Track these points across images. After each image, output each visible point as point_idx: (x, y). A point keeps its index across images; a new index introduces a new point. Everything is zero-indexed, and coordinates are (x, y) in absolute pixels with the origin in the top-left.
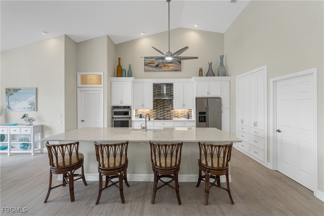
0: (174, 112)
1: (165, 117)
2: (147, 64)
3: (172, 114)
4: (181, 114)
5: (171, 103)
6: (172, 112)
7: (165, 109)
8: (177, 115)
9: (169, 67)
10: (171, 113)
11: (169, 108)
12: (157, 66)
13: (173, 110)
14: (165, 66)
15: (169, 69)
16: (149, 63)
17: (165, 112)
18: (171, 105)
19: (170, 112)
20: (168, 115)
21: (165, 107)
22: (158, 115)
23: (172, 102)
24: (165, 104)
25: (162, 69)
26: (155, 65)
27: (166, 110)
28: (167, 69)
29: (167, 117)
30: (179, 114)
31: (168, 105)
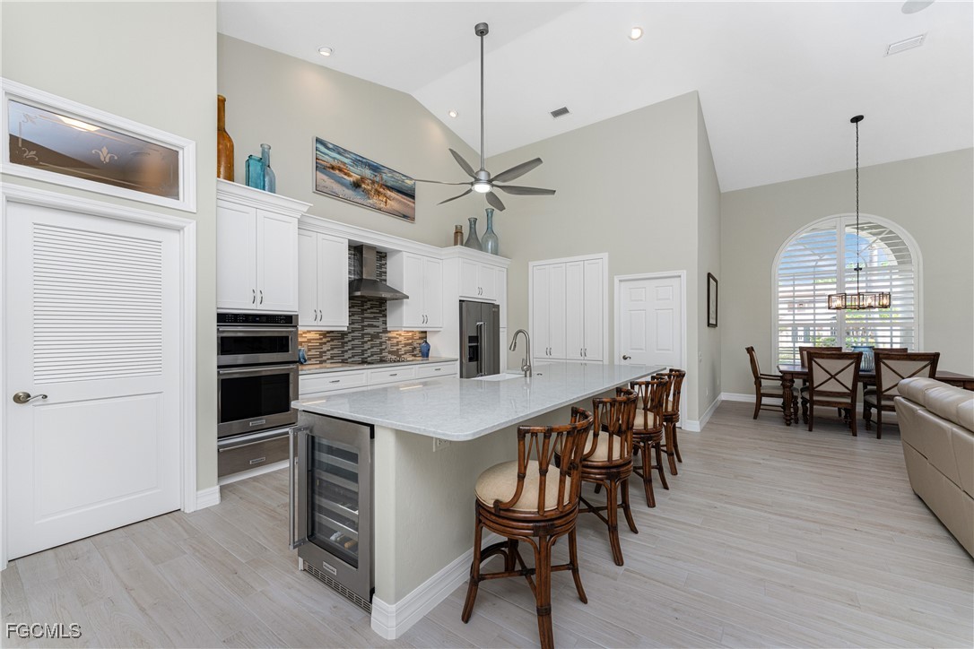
0: (389, 339)
1: (366, 356)
2: (325, 168)
3: (384, 347)
4: (406, 345)
5: (381, 312)
6: (384, 339)
7: (365, 331)
8: (395, 348)
9: (388, 201)
10: (381, 344)
11: (375, 326)
12: (356, 185)
13: (387, 335)
14: (378, 193)
15: (388, 206)
16: (333, 168)
17: (366, 339)
18: (381, 319)
19: (378, 341)
20: (375, 350)
21: (366, 323)
22: (346, 351)
23: (383, 308)
24: (366, 315)
25: (371, 201)
26: (351, 179)
27: (369, 334)
28: (382, 205)
29: (372, 355)
30: (400, 347)
31: (375, 318)
